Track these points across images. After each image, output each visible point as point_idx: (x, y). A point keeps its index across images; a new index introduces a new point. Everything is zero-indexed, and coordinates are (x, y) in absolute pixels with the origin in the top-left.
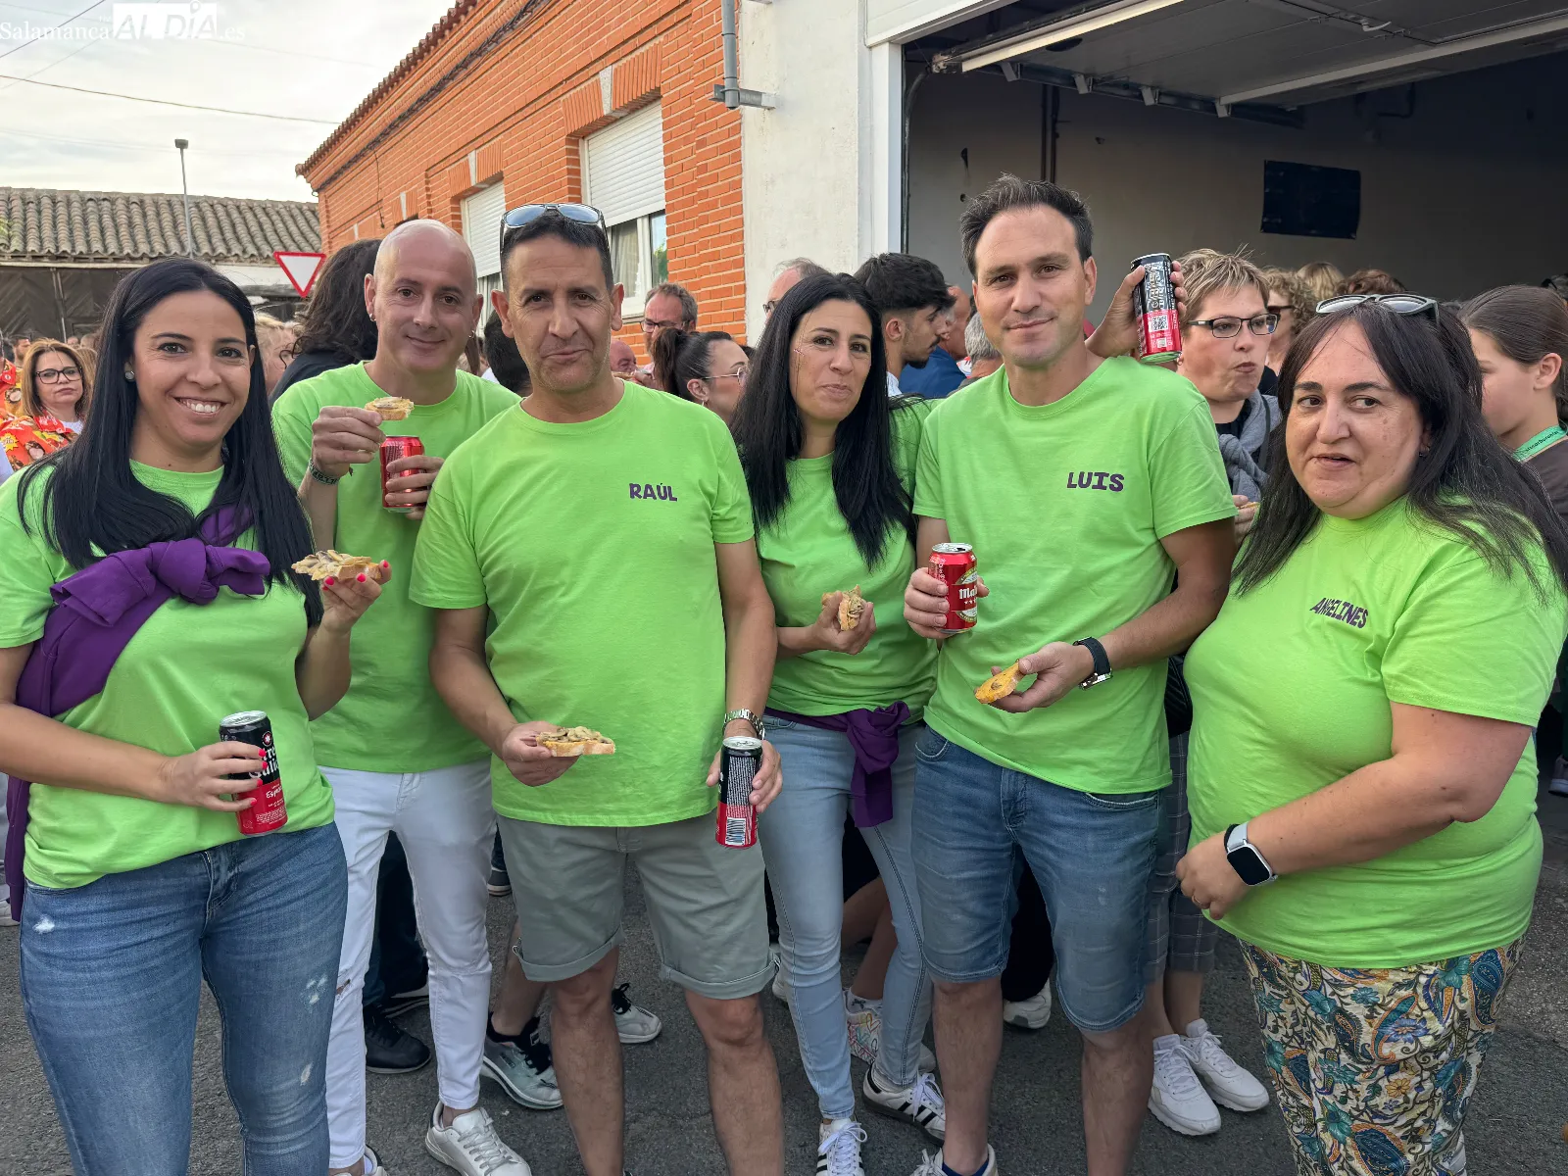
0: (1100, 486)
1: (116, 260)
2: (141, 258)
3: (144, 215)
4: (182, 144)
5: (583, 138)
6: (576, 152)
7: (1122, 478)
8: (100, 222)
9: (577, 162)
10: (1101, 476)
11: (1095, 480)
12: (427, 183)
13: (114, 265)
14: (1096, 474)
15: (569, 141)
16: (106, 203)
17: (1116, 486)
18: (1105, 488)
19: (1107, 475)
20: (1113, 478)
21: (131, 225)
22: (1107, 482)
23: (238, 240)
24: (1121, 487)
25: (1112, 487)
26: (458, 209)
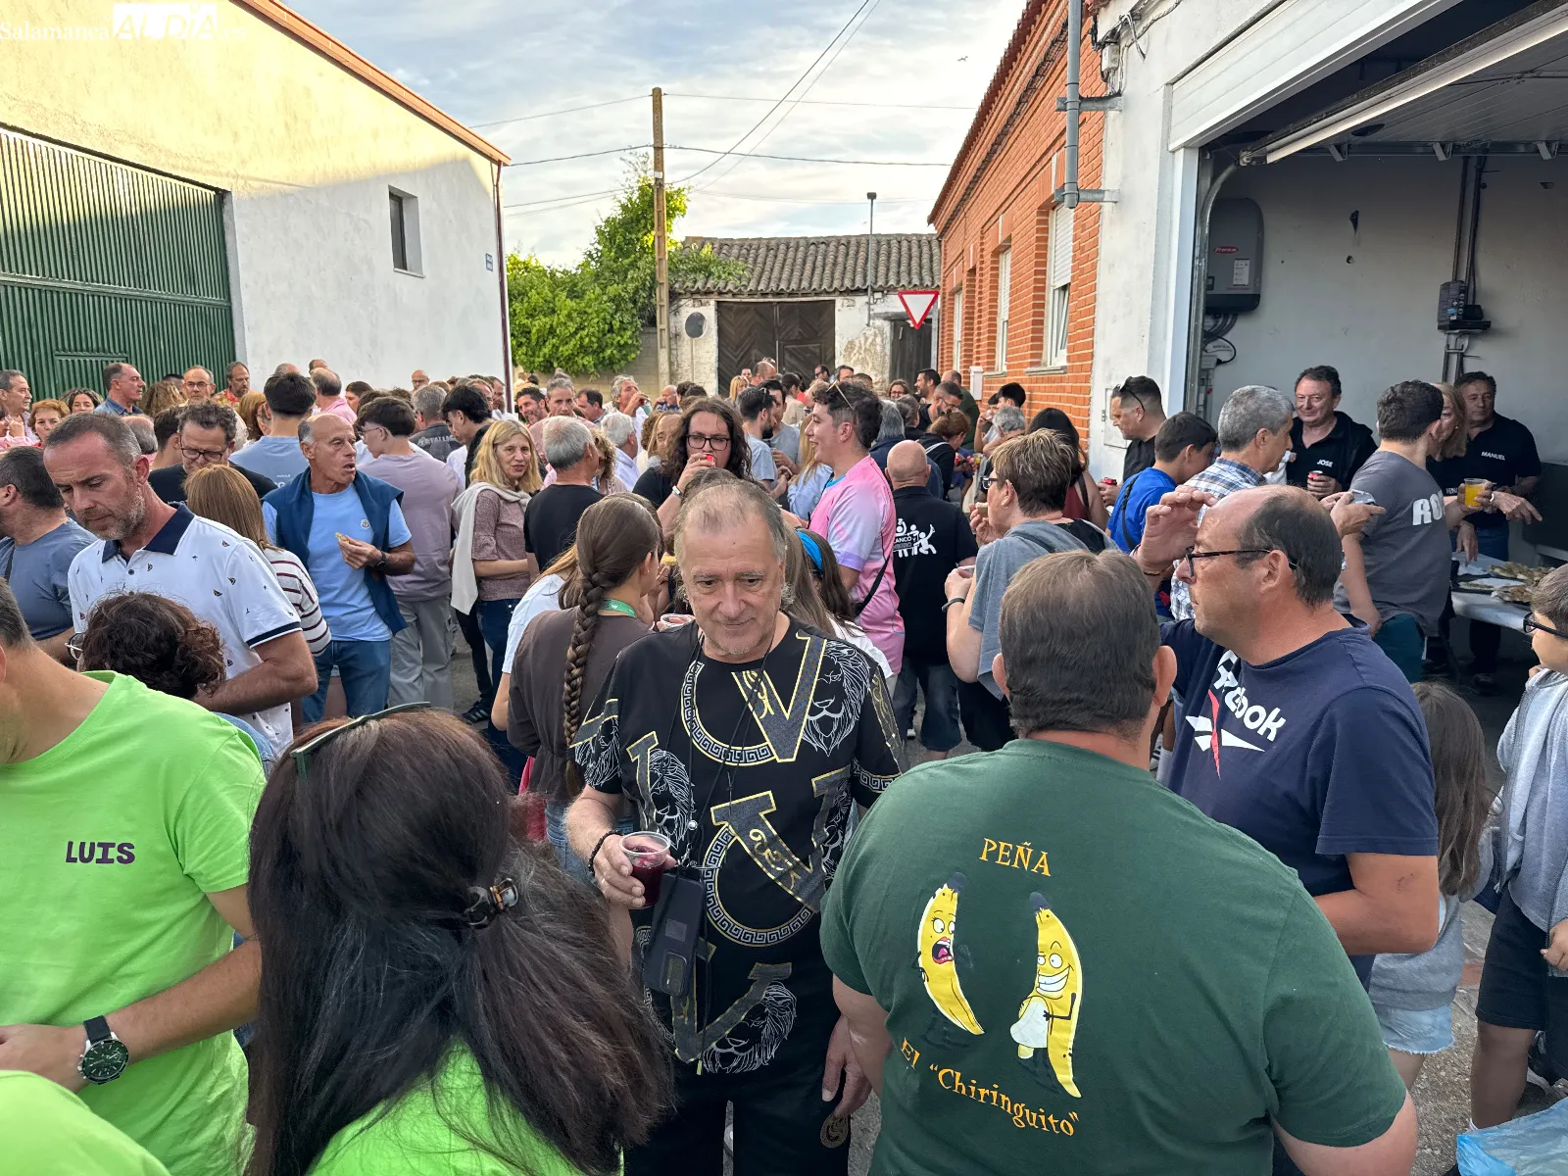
0: (104, 860)
1: (816, 294)
2: (834, 292)
3: (847, 254)
4: (872, 196)
5: (1053, 209)
6: (1046, 222)
7: (131, 846)
8: (814, 263)
9: (1046, 230)
10: (106, 846)
11: (98, 853)
12: (982, 238)
13: (815, 298)
14: (100, 845)
15: (1040, 213)
16: (823, 246)
17: (125, 857)
18: (112, 861)
19: (113, 845)
20: (120, 849)
21: (835, 264)
22: (113, 853)
23: (909, 274)
24: (131, 858)
25: (120, 859)
26: (997, 262)
